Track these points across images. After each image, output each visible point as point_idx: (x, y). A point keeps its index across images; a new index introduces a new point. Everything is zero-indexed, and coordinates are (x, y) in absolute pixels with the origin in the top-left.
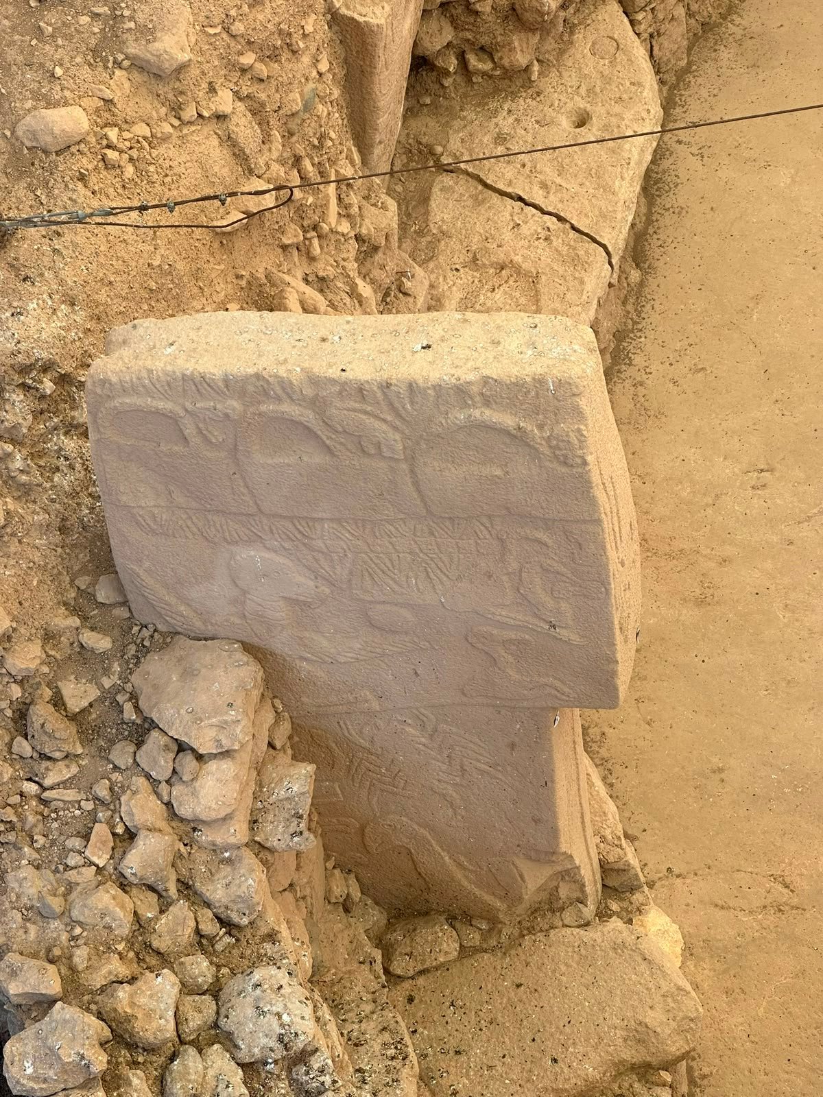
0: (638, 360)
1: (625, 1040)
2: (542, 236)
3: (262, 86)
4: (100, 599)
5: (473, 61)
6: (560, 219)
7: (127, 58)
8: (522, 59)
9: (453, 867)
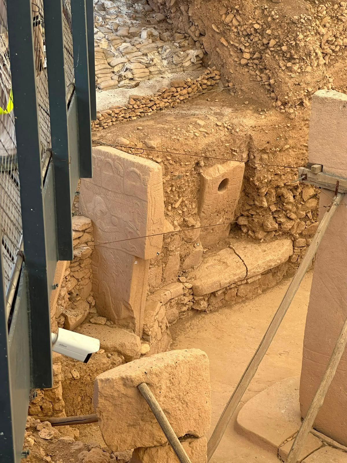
0: (247, 304)
1: (119, 344)
2: (237, 262)
3: (170, 165)
4: (75, 206)
5: (250, 232)
6: (243, 261)
7: (144, 141)
8: (260, 236)
9: (111, 302)
